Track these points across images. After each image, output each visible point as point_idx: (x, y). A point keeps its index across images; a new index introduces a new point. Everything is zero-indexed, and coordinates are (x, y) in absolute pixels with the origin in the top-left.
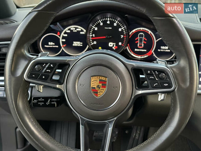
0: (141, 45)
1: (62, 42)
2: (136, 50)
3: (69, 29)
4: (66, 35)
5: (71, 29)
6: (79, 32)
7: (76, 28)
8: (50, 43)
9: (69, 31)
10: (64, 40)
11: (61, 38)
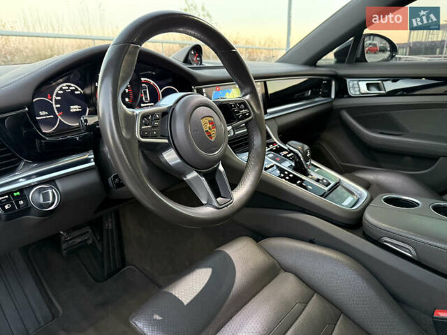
0: (146, 99)
1: (57, 108)
2: (142, 105)
3: (61, 89)
4: (59, 98)
5: (64, 88)
6: (73, 91)
7: (69, 86)
8: (41, 113)
9: (61, 92)
10: (58, 106)
11: (54, 103)
